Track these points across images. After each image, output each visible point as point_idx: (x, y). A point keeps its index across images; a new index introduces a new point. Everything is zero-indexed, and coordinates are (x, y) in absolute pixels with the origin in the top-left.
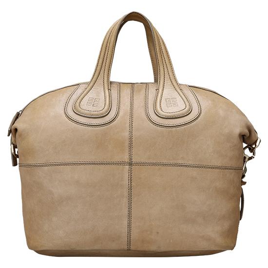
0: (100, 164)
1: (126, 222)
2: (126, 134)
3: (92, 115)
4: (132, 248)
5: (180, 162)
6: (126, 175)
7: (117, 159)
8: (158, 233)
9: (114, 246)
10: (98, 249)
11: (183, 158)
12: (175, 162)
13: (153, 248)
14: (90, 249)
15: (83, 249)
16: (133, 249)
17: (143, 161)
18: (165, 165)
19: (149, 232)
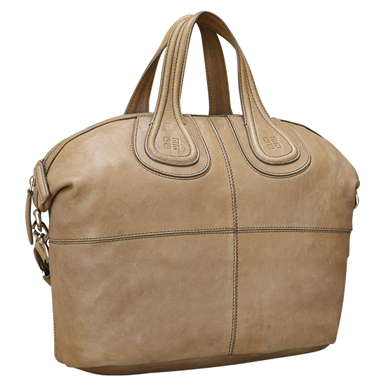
0: (195, 233)
1: (230, 315)
2: (227, 188)
3: (179, 162)
4: (236, 351)
5: (295, 225)
6: (231, 248)
7: (219, 225)
8: (269, 326)
9: (211, 351)
10: (189, 358)
11: (298, 219)
12: (290, 225)
13: (263, 349)
14: (178, 359)
15: (169, 360)
16: (236, 353)
17: (250, 226)
18: (278, 230)
19: (258, 327)
